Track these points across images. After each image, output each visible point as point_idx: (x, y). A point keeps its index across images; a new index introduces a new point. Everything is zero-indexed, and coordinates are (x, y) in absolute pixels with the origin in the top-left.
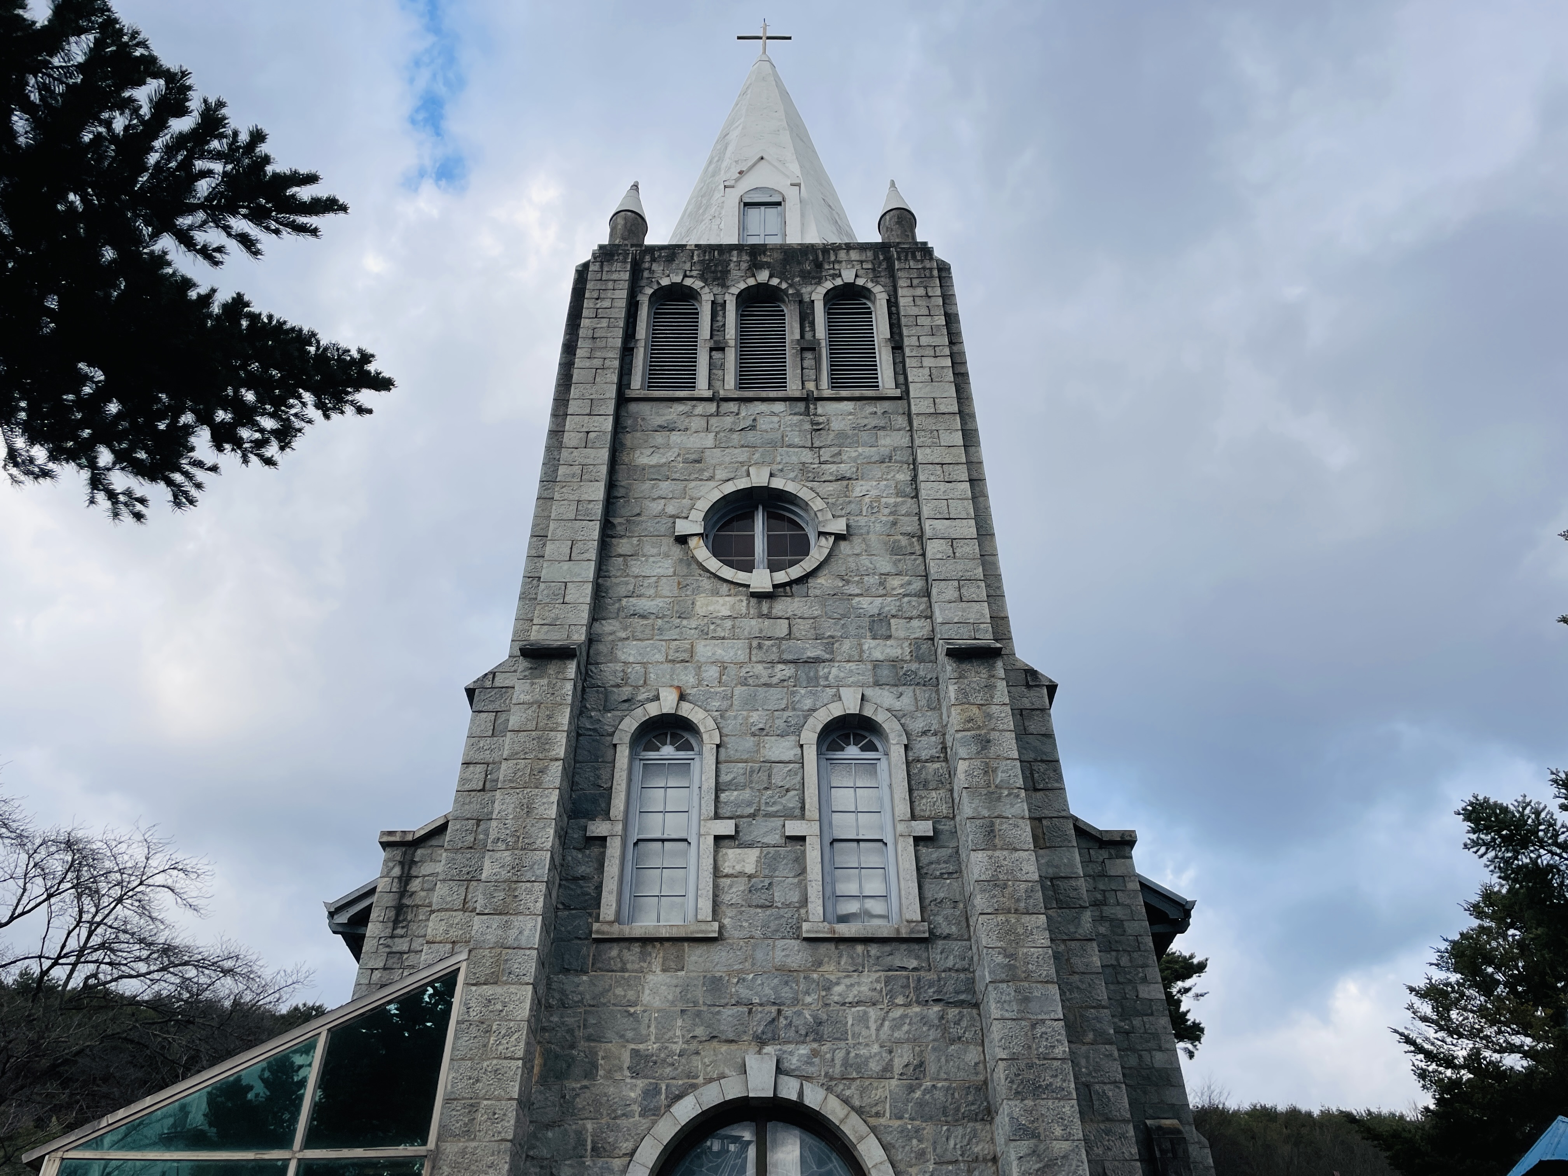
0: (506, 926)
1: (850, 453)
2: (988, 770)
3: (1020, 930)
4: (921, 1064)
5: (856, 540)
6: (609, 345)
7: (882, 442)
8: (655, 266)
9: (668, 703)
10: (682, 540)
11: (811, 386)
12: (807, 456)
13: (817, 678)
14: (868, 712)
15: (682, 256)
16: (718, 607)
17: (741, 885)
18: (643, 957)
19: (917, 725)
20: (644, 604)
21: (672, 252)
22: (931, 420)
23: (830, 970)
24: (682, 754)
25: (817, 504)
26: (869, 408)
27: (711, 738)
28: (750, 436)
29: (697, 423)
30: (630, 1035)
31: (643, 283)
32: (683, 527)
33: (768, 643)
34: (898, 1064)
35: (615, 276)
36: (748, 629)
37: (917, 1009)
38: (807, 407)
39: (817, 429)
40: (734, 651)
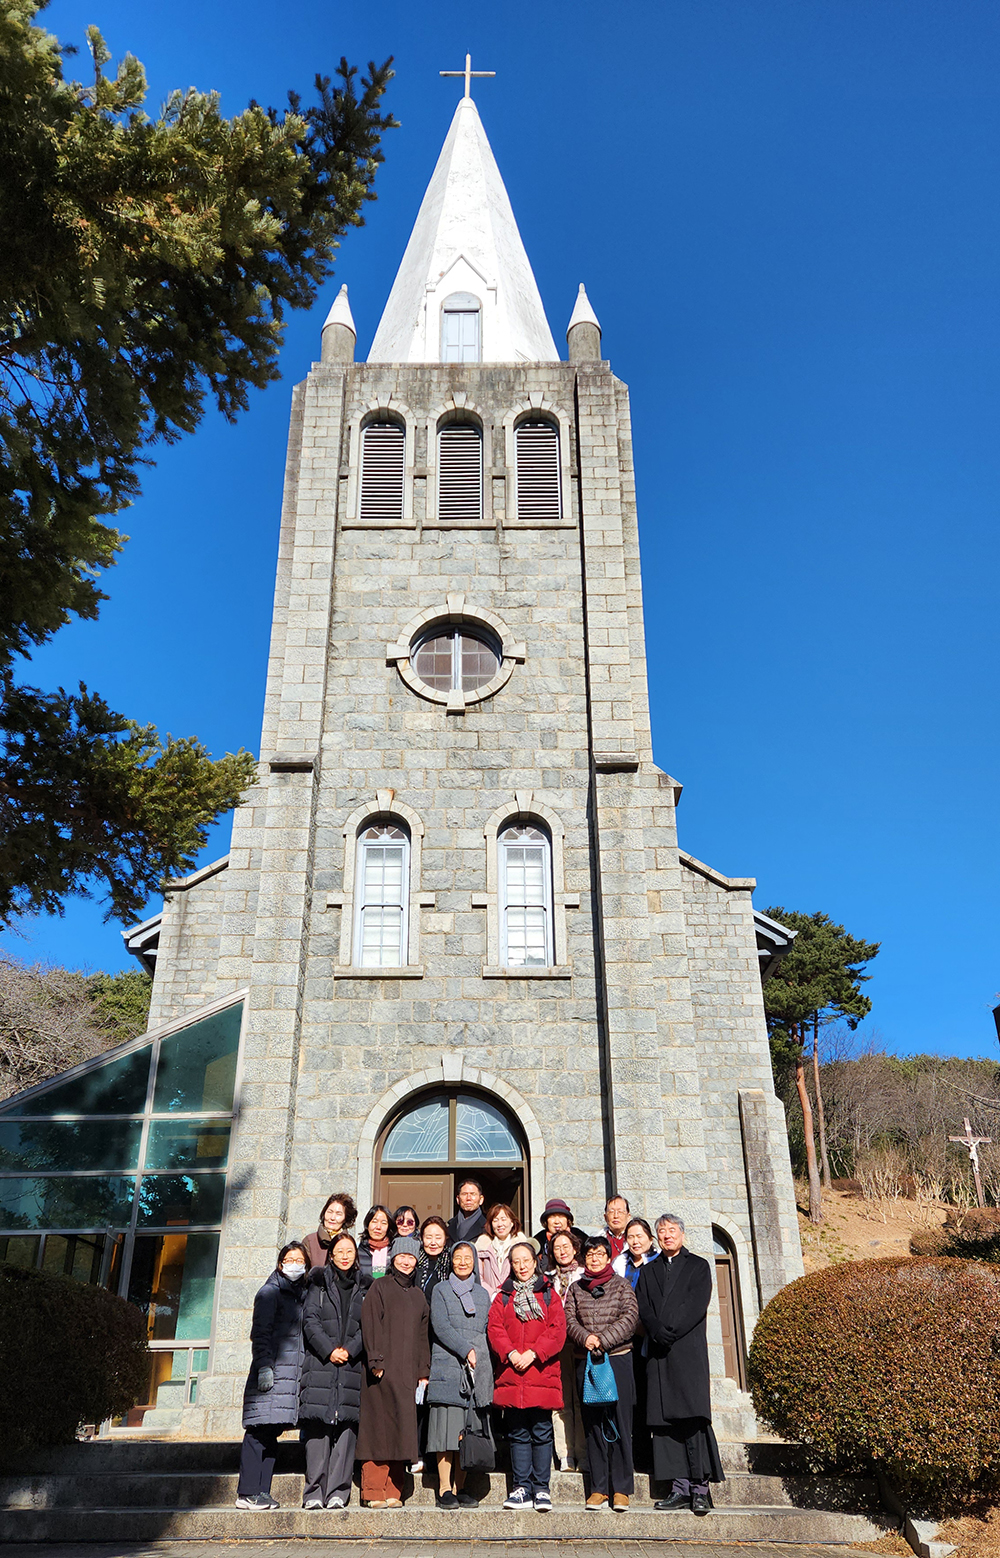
0: (275, 970)
1: (531, 581)
2: (620, 860)
3: (633, 974)
4: (561, 1060)
5: (532, 662)
6: (327, 475)
7: (558, 570)
8: (365, 388)
9: (384, 804)
10: (392, 663)
11: (500, 515)
12: (495, 584)
13: (498, 782)
14: (536, 810)
15: (388, 376)
16: (421, 722)
17: (441, 939)
18: (371, 989)
19: (573, 819)
20: (363, 718)
21: (379, 370)
22: (599, 553)
23: (503, 997)
24: (396, 841)
25: (502, 630)
26: (550, 537)
27: (417, 830)
28: (447, 563)
29: (404, 551)
30: (363, 1041)
31: (354, 405)
32: (393, 652)
33: (461, 752)
34: (545, 1060)
35: (330, 402)
36: (445, 741)
37: (560, 1024)
38: (497, 537)
39: (505, 557)
40: (433, 759)
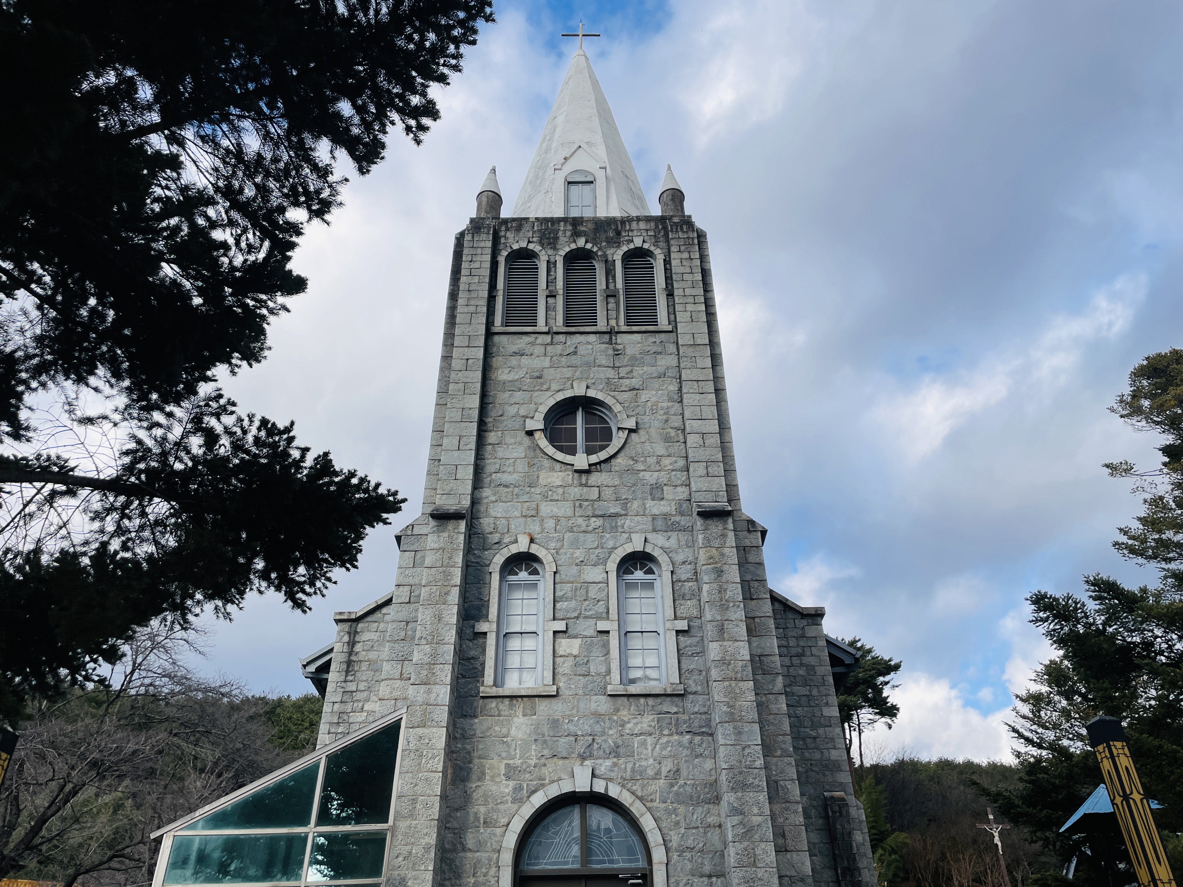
0: (429, 692)
1: (638, 371)
2: (721, 590)
3: (738, 691)
4: (678, 770)
5: (641, 432)
6: (480, 296)
7: (659, 363)
8: (508, 234)
9: (522, 546)
10: (530, 433)
11: (613, 323)
12: (611, 373)
13: (616, 527)
14: (648, 550)
15: (527, 227)
16: (553, 480)
17: (570, 662)
18: (511, 707)
19: (679, 558)
20: (506, 478)
21: (519, 223)
22: (691, 349)
23: (624, 714)
24: (533, 577)
25: (617, 408)
26: (651, 339)
27: (550, 568)
28: (574, 360)
29: (538, 350)
30: (504, 755)
31: (501, 246)
32: (530, 425)
33: (586, 503)
34: (664, 771)
35: (482, 244)
36: (573, 494)
37: (676, 737)
38: (611, 339)
39: (617, 354)
40: (564, 509)
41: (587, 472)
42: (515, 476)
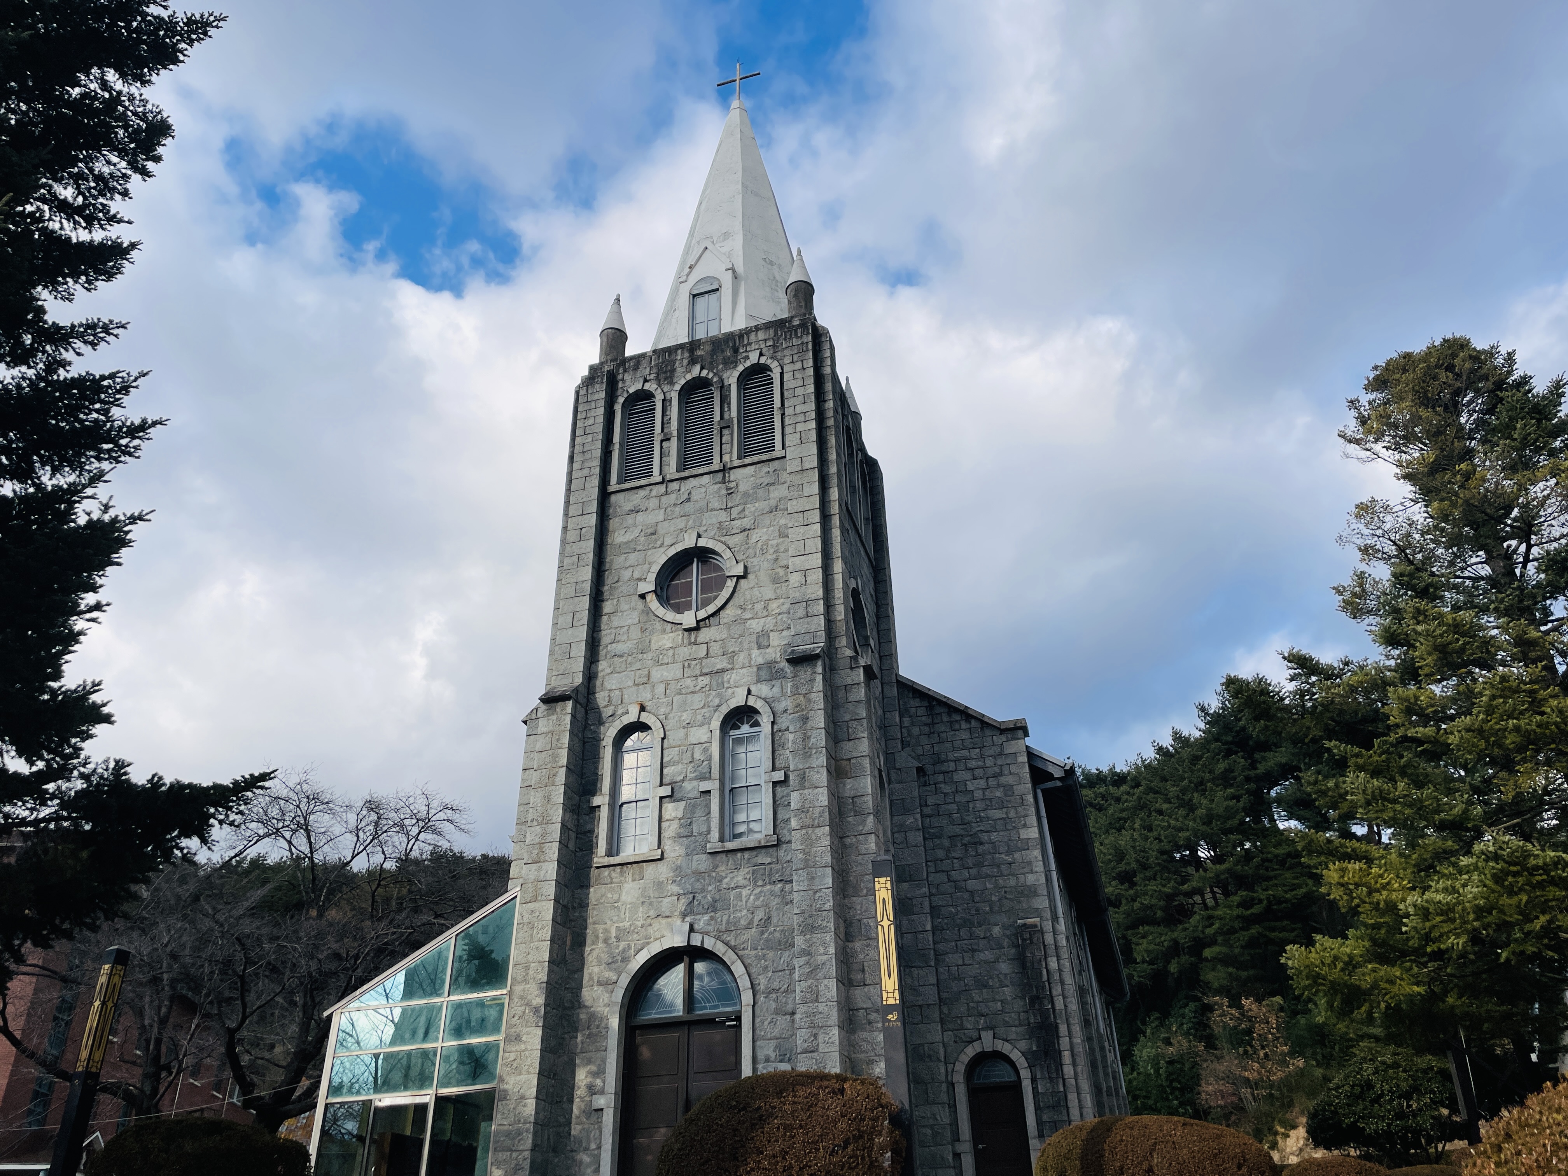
0: (540, 869)
1: (750, 508)
2: (806, 738)
3: (814, 838)
4: (769, 918)
5: (750, 576)
6: (593, 455)
7: (772, 495)
8: (626, 377)
9: (634, 714)
10: (643, 596)
11: (726, 458)
12: (723, 516)
13: (723, 683)
14: (751, 703)
15: (644, 363)
16: (664, 642)
17: (674, 825)
18: (622, 874)
19: (781, 707)
20: (619, 648)
21: (638, 360)
22: (799, 476)
23: (722, 870)
25: (726, 554)
26: (765, 468)
27: (659, 732)
28: (687, 507)
29: (653, 503)
30: (615, 919)
31: (619, 392)
32: (644, 587)
33: (694, 663)
34: (756, 919)
35: (596, 397)
36: (682, 654)
37: (768, 887)
38: (724, 477)
39: (730, 493)
40: (673, 672)
41: (697, 628)
42: (629, 644)
